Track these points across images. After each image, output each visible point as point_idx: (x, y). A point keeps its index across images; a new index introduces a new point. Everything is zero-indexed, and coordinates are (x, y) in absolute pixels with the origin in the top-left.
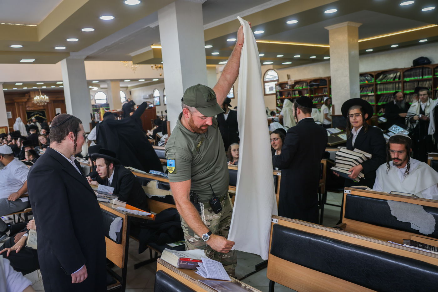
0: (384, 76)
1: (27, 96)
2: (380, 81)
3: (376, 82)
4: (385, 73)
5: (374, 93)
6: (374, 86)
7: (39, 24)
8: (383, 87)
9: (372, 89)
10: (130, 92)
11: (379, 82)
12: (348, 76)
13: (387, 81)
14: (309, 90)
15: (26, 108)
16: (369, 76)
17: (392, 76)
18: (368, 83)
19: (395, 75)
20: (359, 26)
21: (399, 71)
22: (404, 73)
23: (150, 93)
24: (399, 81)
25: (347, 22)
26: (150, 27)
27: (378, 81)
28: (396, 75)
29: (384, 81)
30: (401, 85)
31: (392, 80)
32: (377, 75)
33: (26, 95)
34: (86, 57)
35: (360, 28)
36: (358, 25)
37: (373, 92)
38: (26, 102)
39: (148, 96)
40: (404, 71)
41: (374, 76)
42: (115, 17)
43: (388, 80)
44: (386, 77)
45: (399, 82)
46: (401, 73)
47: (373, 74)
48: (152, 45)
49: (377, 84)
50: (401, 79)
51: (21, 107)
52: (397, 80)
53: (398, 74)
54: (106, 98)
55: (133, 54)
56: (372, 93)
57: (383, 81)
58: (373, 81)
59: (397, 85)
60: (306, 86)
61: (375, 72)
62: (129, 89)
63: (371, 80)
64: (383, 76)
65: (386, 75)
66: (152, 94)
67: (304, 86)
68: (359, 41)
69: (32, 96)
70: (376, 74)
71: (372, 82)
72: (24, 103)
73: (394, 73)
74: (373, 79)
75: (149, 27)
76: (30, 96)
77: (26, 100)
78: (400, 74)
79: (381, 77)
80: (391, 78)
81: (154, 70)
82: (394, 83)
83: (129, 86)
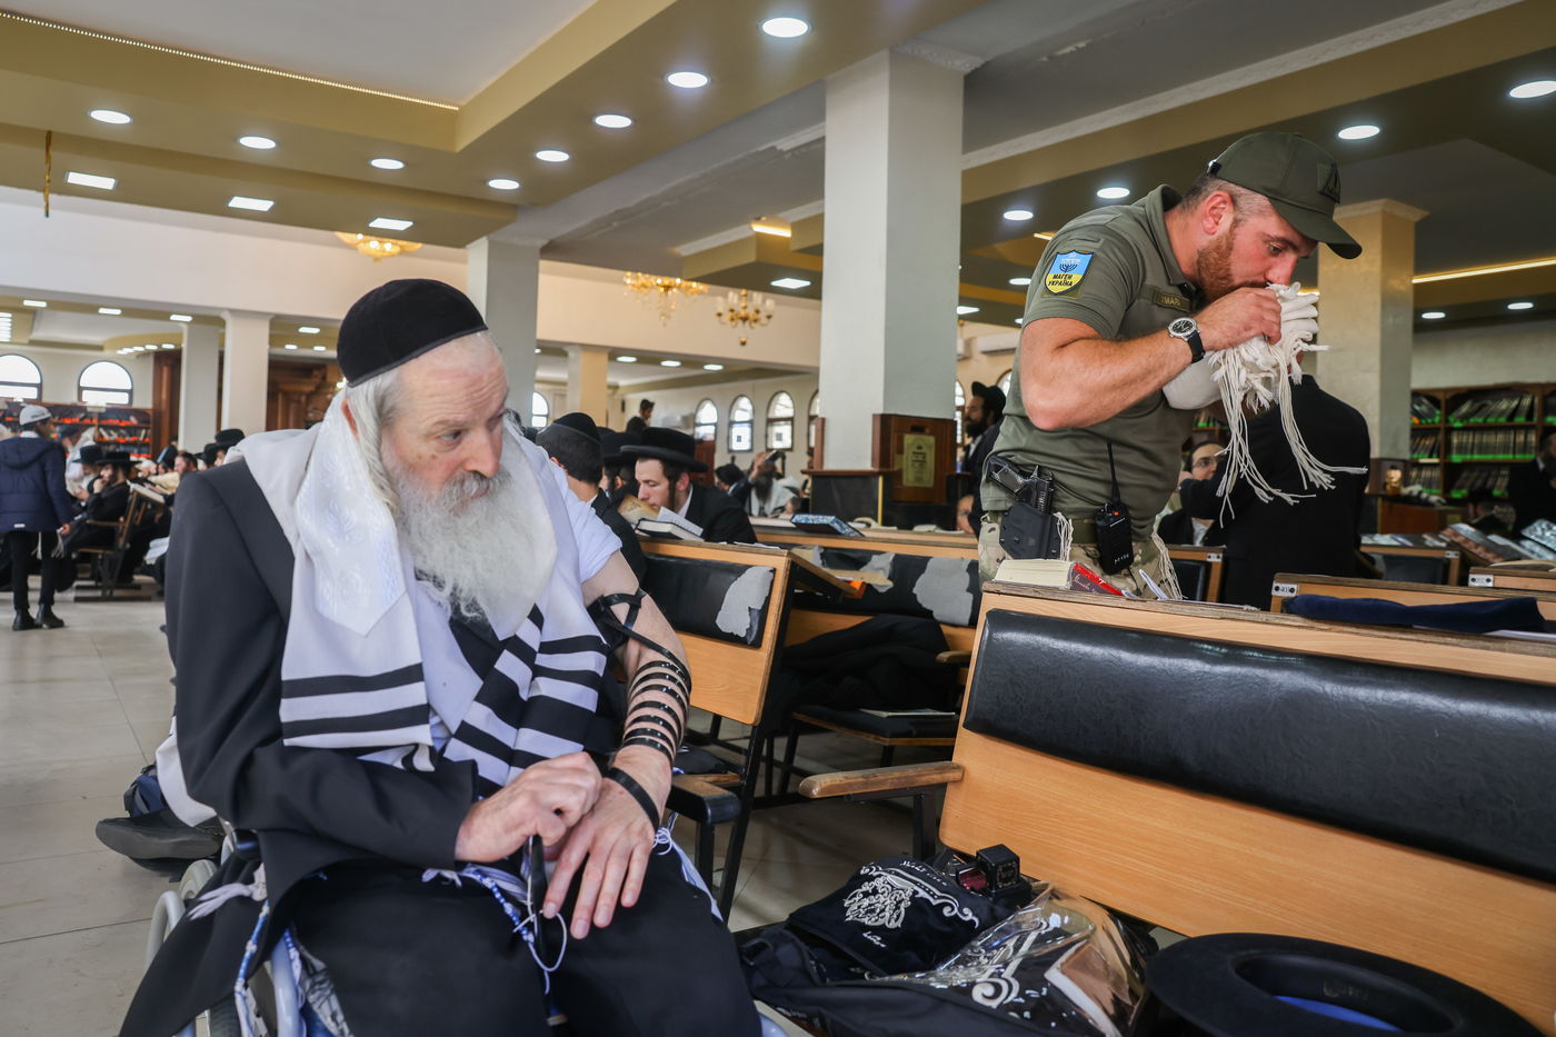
0: (1477, 405)
1: (316, 377)
2: (1462, 421)
3: (1447, 421)
4: (1479, 395)
5: (1438, 457)
6: (1441, 437)
7: (464, 103)
8: (1471, 440)
9: (1434, 446)
10: (623, 404)
11: (1458, 424)
12: (1377, 367)
13: (1485, 421)
14: (1217, 434)
16: (1425, 401)
17: (1504, 405)
18: (1420, 423)
19: (1516, 403)
20: (1417, 220)
21: (1528, 393)
22: (1545, 398)
23: (687, 411)
24: (1529, 423)
25: (1383, 201)
26: (779, 148)
27: (1455, 421)
28: (1518, 406)
29: (1479, 420)
30: (1533, 438)
31: (1502, 420)
32: (1458, 397)
33: (315, 372)
34: (545, 242)
35: (1419, 230)
36: (1416, 215)
37: (1435, 455)
38: (310, 395)
40: (1548, 391)
41: (1443, 404)
42: (712, 81)
43: (1491, 420)
44: (1484, 409)
45: (1526, 428)
46: (1536, 401)
47: (1441, 397)
48: (758, 219)
49: (1449, 430)
50: (1535, 419)
52: (1520, 420)
53: (1527, 402)
54: (546, 413)
55: (686, 250)
56: (1430, 457)
57: (1472, 420)
58: (1437, 419)
59: (1521, 438)
60: (1208, 422)
61: (1446, 391)
62: (619, 392)
63: (1432, 415)
64: (1472, 406)
65: (1484, 402)
66: (694, 416)
67: (1202, 419)
70: (1449, 395)
71: (1433, 423)
73: (1512, 399)
74: (1438, 412)
75: (773, 148)
78: (1532, 402)
79: (1465, 408)
80: (1502, 413)
81: (723, 323)
82: (1509, 427)
83: (623, 382)
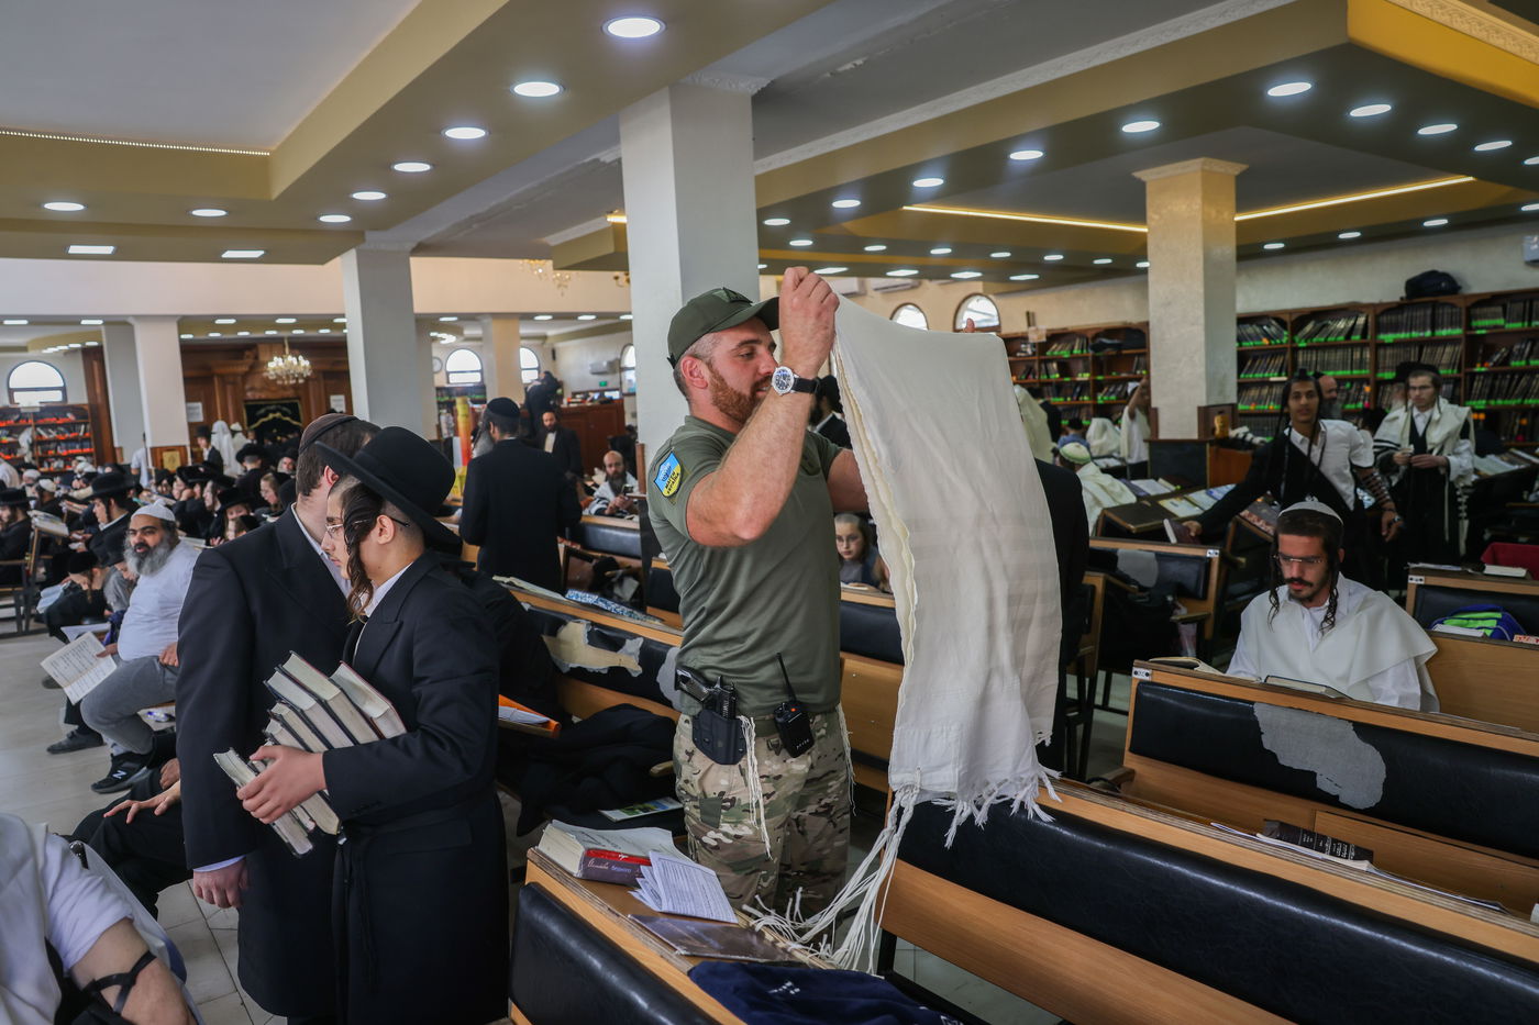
0: (1319, 325)
1: (248, 357)
2: (1306, 341)
3: (1293, 341)
4: (1321, 315)
5: (1286, 375)
6: (1288, 356)
7: (274, 148)
8: (1314, 359)
9: (1282, 364)
10: (554, 352)
11: (1303, 344)
12: (1202, 321)
13: (1326, 341)
14: (1090, 359)
15: (244, 392)
16: (1274, 322)
17: (1341, 325)
18: (1270, 344)
19: (1352, 322)
20: (1237, 173)
21: (1362, 313)
22: (1377, 317)
23: (612, 356)
24: (1364, 341)
25: (1202, 159)
26: (602, 160)
27: (1300, 342)
28: (1355, 323)
29: (1319, 339)
30: (1368, 355)
31: (1341, 338)
32: (1298, 320)
33: (247, 353)
34: (414, 245)
35: (1240, 179)
36: (1235, 169)
37: (1284, 374)
38: (245, 376)
39: (605, 364)
40: (1379, 310)
41: (1289, 326)
42: (490, 133)
43: (1331, 339)
44: (1325, 329)
45: (1362, 346)
46: (1370, 320)
47: (1286, 318)
48: (611, 212)
49: (1295, 350)
50: (1369, 337)
51: (229, 387)
52: (1356, 338)
53: (1361, 320)
54: (479, 368)
55: (554, 240)
56: (1280, 375)
57: (1315, 340)
58: (1285, 340)
59: (1357, 355)
60: (1082, 350)
61: (1290, 312)
62: (548, 342)
63: (1280, 337)
64: (1315, 325)
65: (1325, 322)
66: (619, 361)
67: (1076, 347)
68: (1238, 218)
69: (262, 358)
70: (1294, 317)
71: (1281, 343)
72: (239, 379)
73: (1349, 318)
74: (1285, 333)
75: (597, 160)
76: (256, 358)
77: (245, 369)
78: (1366, 321)
79: (1309, 328)
80: (1340, 333)
81: (621, 286)
82: (1348, 345)
83: (551, 332)
